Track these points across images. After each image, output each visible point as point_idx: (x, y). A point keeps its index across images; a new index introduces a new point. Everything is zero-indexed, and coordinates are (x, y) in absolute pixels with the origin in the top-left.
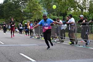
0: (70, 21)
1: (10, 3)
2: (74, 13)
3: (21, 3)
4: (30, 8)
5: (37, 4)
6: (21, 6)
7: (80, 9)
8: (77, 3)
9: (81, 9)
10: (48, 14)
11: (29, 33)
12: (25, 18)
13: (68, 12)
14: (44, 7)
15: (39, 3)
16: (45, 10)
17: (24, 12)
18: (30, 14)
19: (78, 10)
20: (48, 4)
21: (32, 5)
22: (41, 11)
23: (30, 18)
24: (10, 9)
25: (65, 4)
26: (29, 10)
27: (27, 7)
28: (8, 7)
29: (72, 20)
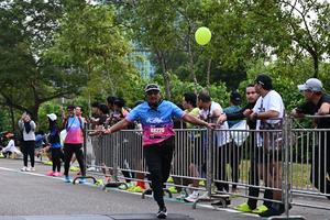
0: (261, 108)
2: (280, 70)
3: (29, 18)
4: (73, 46)
5: (109, 24)
6: (30, 33)
7: (306, 53)
8: (295, 25)
9: (310, 50)
10: (160, 71)
12: (51, 89)
13: (249, 63)
14: (137, 38)
15: (116, 22)
16: (144, 56)
17: (47, 62)
18: (71, 70)
19: (298, 56)
20: (156, 27)
21: (81, 28)
22: (123, 60)
23: (72, 91)
25: (238, 26)
26: (68, 55)
27: (58, 38)
29: (273, 102)
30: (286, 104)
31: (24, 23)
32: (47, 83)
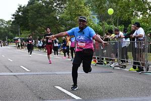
0: (137, 34)
1: (38, 5)
2: (143, 20)
3: (55, 4)
4: (70, 13)
5: (83, 5)
6: (56, 9)
8: (148, 4)
10: (101, 22)
11: (70, 54)
13: (132, 18)
14: (93, 10)
15: (85, 4)
16: (95, 16)
17: (61, 19)
18: (70, 22)
20: (99, 6)
21: (73, 7)
22: (88, 18)
24: (39, 15)
25: (128, 5)
26: (69, 16)
27: (65, 11)
28: (35, 11)
30: (145, 32)
31: (54, 6)
32: (62, 26)
